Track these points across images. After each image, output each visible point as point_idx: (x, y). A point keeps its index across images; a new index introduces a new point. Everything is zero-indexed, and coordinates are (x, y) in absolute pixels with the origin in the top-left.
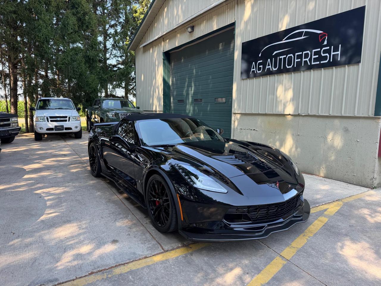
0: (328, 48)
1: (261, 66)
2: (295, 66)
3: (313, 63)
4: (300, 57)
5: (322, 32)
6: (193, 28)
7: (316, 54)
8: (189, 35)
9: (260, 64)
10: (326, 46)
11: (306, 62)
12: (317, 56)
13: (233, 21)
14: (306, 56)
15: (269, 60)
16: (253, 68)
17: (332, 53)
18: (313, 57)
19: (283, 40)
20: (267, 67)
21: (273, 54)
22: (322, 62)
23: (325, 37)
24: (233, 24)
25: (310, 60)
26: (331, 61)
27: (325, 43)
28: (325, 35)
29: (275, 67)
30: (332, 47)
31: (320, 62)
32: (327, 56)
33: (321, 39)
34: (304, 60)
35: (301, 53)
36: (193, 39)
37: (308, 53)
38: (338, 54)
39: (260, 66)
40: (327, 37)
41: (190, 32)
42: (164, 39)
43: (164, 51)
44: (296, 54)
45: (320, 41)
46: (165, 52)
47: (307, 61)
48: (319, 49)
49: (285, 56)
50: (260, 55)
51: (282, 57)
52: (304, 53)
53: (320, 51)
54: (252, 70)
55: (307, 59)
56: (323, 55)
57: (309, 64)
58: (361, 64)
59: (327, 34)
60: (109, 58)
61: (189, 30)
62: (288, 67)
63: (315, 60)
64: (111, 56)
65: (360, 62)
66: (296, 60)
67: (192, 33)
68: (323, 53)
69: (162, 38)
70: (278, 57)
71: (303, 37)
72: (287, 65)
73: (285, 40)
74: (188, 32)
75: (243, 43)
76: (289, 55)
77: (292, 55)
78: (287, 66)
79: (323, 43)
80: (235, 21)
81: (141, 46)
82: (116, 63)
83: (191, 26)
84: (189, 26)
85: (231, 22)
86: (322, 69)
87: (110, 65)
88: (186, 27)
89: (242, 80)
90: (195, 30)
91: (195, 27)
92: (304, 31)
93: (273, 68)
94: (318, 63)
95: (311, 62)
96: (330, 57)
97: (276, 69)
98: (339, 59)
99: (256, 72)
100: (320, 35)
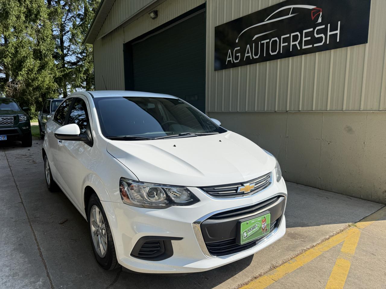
0: (324, 26)
1: (239, 54)
2: (281, 52)
3: (304, 47)
4: (286, 40)
5: (315, 7)
6: (156, 13)
7: (307, 35)
8: (152, 22)
9: (237, 52)
10: (320, 24)
11: (295, 46)
12: (309, 38)
13: (203, 2)
14: (295, 38)
15: (248, 46)
16: (229, 57)
17: (329, 33)
18: (304, 39)
19: (266, 20)
20: (246, 55)
21: (254, 39)
22: (315, 45)
23: (319, 13)
24: (204, 6)
25: (300, 43)
26: (328, 43)
27: (320, 20)
28: (320, 11)
29: (256, 55)
30: (329, 25)
31: (313, 46)
32: (322, 37)
33: (313, 16)
34: (292, 43)
35: (288, 35)
36: (157, 26)
37: (297, 35)
38: (337, 33)
39: (237, 55)
40: (321, 13)
41: (154, 18)
42: (124, 28)
44: (282, 37)
45: (313, 18)
47: (296, 44)
48: (312, 29)
49: (268, 40)
50: (237, 41)
51: (265, 42)
52: (292, 34)
53: (313, 31)
54: (228, 59)
55: (297, 43)
56: (317, 36)
57: (299, 48)
58: (367, 45)
59: (321, 10)
60: (67, 54)
61: (152, 15)
62: (272, 54)
63: (307, 43)
64: (69, 52)
65: (367, 43)
66: (282, 45)
67: (156, 19)
68: (317, 34)
69: (122, 27)
70: (260, 42)
71: (290, 16)
74: (151, 19)
76: (273, 39)
77: (276, 39)
78: (270, 52)
79: (317, 22)
80: (206, 1)
81: (99, 38)
82: (76, 61)
83: (154, 11)
84: (152, 10)
85: (201, 4)
86: (316, 54)
87: (69, 62)
88: (149, 12)
89: (216, 72)
90: (159, 15)
91: (159, 12)
92: (291, 8)
93: (254, 56)
94: (311, 46)
95: (301, 46)
96: (326, 39)
97: (257, 57)
98: (338, 41)
99: (232, 62)
100: (312, 11)
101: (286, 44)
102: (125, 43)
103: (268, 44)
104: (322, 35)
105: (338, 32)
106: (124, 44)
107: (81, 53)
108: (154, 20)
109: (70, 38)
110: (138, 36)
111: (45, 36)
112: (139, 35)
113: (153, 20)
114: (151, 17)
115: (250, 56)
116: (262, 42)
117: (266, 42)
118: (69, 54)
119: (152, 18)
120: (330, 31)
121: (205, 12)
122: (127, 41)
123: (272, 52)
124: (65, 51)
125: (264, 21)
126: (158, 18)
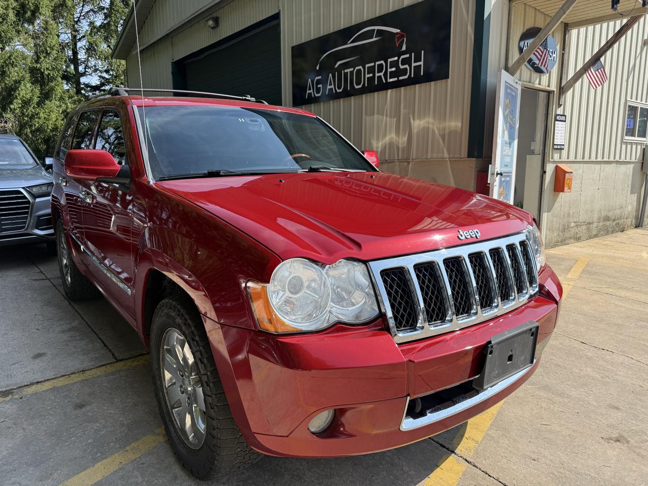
0: (408, 56)
1: (320, 86)
2: (366, 86)
3: (389, 80)
4: (372, 70)
5: (399, 31)
6: (216, 20)
7: (392, 65)
9: (318, 82)
10: (404, 53)
12: (394, 69)
13: (277, 12)
14: (380, 68)
15: (330, 75)
16: (310, 89)
17: (414, 65)
18: (389, 70)
19: (349, 43)
20: (329, 87)
21: (336, 66)
22: (401, 78)
24: (277, 17)
25: (386, 75)
26: (412, 76)
27: (404, 48)
28: (403, 36)
29: (339, 88)
30: (413, 54)
31: (398, 78)
32: (406, 69)
33: (398, 42)
34: (377, 75)
35: (373, 64)
36: (219, 40)
37: (382, 64)
38: (421, 65)
39: (319, 86)
40: (405, 39)
41: (213, 28)
42: (173, 39)
43: (173, 60)
44: (367, 66)
45: (397, 44)
47: (381, 76)
48: (396, 58)
49: (352, 69)
50: (318, 68)
51: (348, 70)
52: (377, 63)
53: (398, 61)
54: (308, 92)
55: (382, 74)
56: (402, 67)
57: (384, 82)
58: (449, 80)
59: (405, 35)
60: (84, 73)
61: (211, 23)
62: (357, 87)
63: (393, 75)
64: (87, 70)
65: (448, 78)
66: (367, 76)
67: (216, 30)
68: (402, 65)
69: (169, 36)
70: (343, 71)
71: (374, 39)
72: (355, 83)
73: (352, 42)
74: (209, 28)
75: (293, 48)
76: (357, 68)
77: (361, 67)
78: (355, 85)
79: (401, 49)
80: (280, 10)
81: (135, 51)
82: (98, 83)
83: (213, 17)
84: (209, 17)
85: (274, 13)
86: (401, 89)
87: (87, 85)
88: (207, 19)
90: (220, 23)
91: (220, 19)
93: (337, 88)
94: (396, 79)
95: (386, 79)
97: (341, 90)
98: (422, 74)
99: (313, 96)
100: (396, 36)
101: (371, 75)
102: (175, 61)
103: (352, 73)
104: (407, 66)
105: (421, 63)
106: (172, 62)
107: (107, 71)
108: (214, 31)
109: (87, 47)
110: (192, 52)
111: (49, 47)
112: (194, 52)
113: (212, 30)
114: (209, 26)
115: (332, 88)
116: (346, 71)
117: (350, 72)
118: (87, 72)
120: (414, 62)
121: (279, 25)
122: (176, 58)
123: (357, 85)
124: (81, 69)
125: (347, 44)
126: (219, 28)
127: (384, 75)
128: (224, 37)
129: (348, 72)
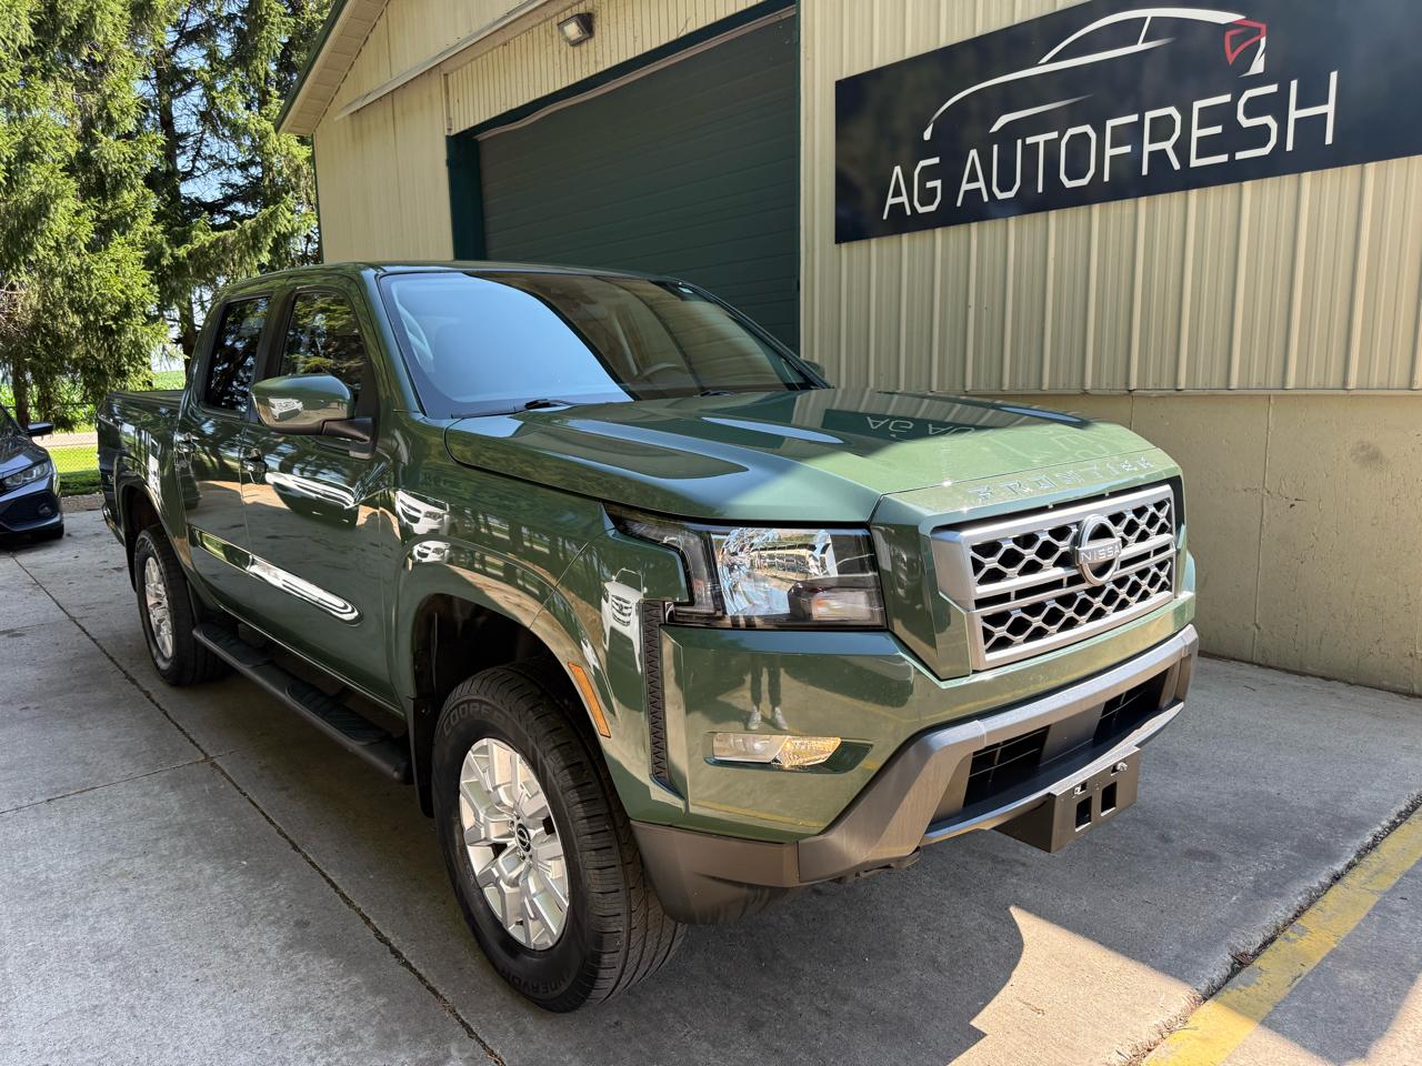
0: (1273, 88)
1: (937, 183)
2: (1106, 179)
3: (1195, 162)
5: (1239, 17)
6: (587, 22)
7: (1208, 117)
8: (570, 56)
9: (928, 173)
10: (1258, 81)
11: (1159, 156)
12: (1218, 129)
14: (1162, 129)
15: (973, 153)
16: (897, 193)
17: (1294, 114)
18: (1196, 133)
19: (1042, 62)
20: (965, 187)
21: (995, 128)
22: (1240, 156)
23: (1257, 38)
25: (1182, 148)
26: (1289, 147)
27: (1258, 66)
28: (1258, 32)
29: (1004, 187)
30: (1294, 84)
31: (1232, 157)
32: (1266, 128)
33: (1233, 52)
34: (1148, 148)
35: (1134, 118)
36: (593, 73)
37: (1169, 118)
38: (1326, 114)
39: (930, 185)
40: (1262, 39)
41: (577, 43)
42: (450, 78)
43: (450, 130)
44: (1111, 123)
45: (1231, 58)
46: (457, 135)
47: (1164, 151)
48: (1227, 98)
49: (1054, 135)
50: (927, 135)
51: (1041, 139)
52: (1149, 115)
53: (1233, 105)
54: (891, 201)
55: (1168, 146)
56: (1246, 123)
57: (1177, 166)
59: (1263, 27)
61: (571, 29)
62: (1069, 184)
66: (1109, 152)
67: (585, 45)
68: (1249, 114)
69: (439, 72)
70: (1019, 142)
71: (1140, 46)
72: (1066, 174)
73: (1052, 61)
75: (840, 84)
76: (1072, 131)
77: (1087, 128)
78: (1063, 177)
79: (1248, 70)
81: (339, 116)
83: (578, 15)
84: (569, 14)
86: (1241, 187)
88: (558, 21)
89: (844, 246)
90: (597, 31)
91: (598, 18)
92: (1145, 18)
93: (995, 189)
94: (1224, 158)
95: (1184, 159)
96: (1281, 133)
97: (1010, 194)
98: (1329, 140)
99: (909, 213)
100: (1229, 34)
101: (1127, 149)
102: (453, 133)
103: (1052, 147)
104: (1268, 120)
105: (1329, 109)
106: (448, 137)
108: (577, 49)
109: (202, 109)
110: (509, 108)
112: (516, 106)
113: (572, 48)
114: (568, 37)
115: (980, 189)
116: (1030, 140)
117: (1045, 142)
119: (567, 40)
120: (1298, 107)
121: (795, 20)
122: (459, 127)
123: (1071, 179)
125: (1036, 65)
126: (591, 43)
127: (1175, 147)
128: (607, 66)
129: (1038, 143)
